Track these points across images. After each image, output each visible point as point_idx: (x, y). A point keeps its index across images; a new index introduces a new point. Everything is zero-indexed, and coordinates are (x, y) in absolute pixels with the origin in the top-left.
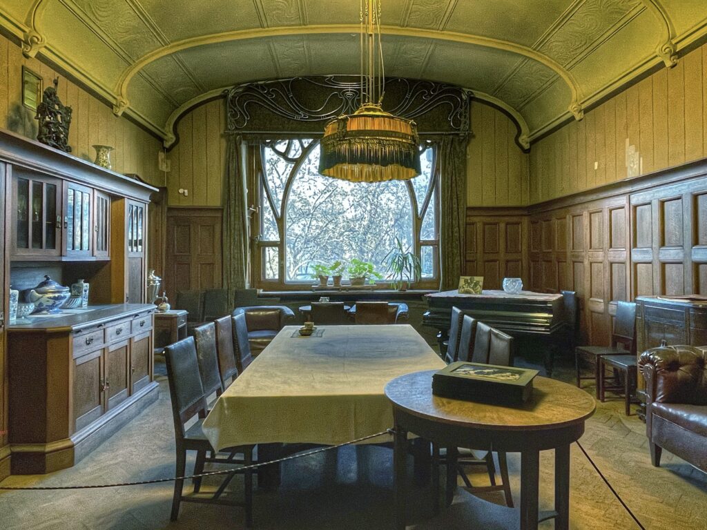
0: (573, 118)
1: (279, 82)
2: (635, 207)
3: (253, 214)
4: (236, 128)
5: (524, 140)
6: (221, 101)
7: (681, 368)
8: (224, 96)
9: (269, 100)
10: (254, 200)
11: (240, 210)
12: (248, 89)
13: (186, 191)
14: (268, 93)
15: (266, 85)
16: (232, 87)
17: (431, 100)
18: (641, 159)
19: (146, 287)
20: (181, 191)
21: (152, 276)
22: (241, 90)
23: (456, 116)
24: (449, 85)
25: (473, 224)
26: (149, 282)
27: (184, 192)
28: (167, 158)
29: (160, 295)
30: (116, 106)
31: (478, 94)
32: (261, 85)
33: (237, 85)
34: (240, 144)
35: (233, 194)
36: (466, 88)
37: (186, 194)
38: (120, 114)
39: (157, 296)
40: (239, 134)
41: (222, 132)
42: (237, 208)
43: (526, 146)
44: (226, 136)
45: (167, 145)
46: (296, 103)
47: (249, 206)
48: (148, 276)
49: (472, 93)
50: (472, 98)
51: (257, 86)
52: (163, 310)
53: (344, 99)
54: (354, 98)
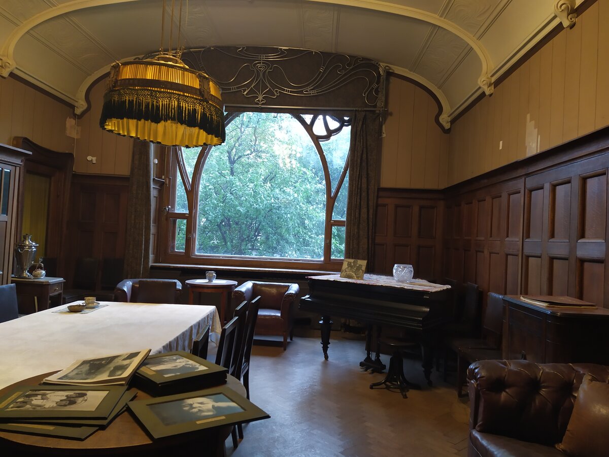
0: (483, 94)
2: (531, 191)
3: (162, 184)
5: (445, 119)
7: (507, 390)
10: (165, 171)
13: (94, 159)
17: (345, 74)
18: (539, 136)
20: (89, 158)
21: (28, 242)
23: (371, 91)
24: (364, 59)
25: (384, 205)
27: (92, 159)
28: (78, 125)
31: (398, 70)
36: (383, 62)
37: (95, 162)
38: (6, 74)
39: (32, 262)
43: (447, 126)
45: (78, 111)
47: (159, 177)
49: (390, 68)
50: (390, 74)
52: (37, 276)
53: (256, 71)
54: (266, 70)
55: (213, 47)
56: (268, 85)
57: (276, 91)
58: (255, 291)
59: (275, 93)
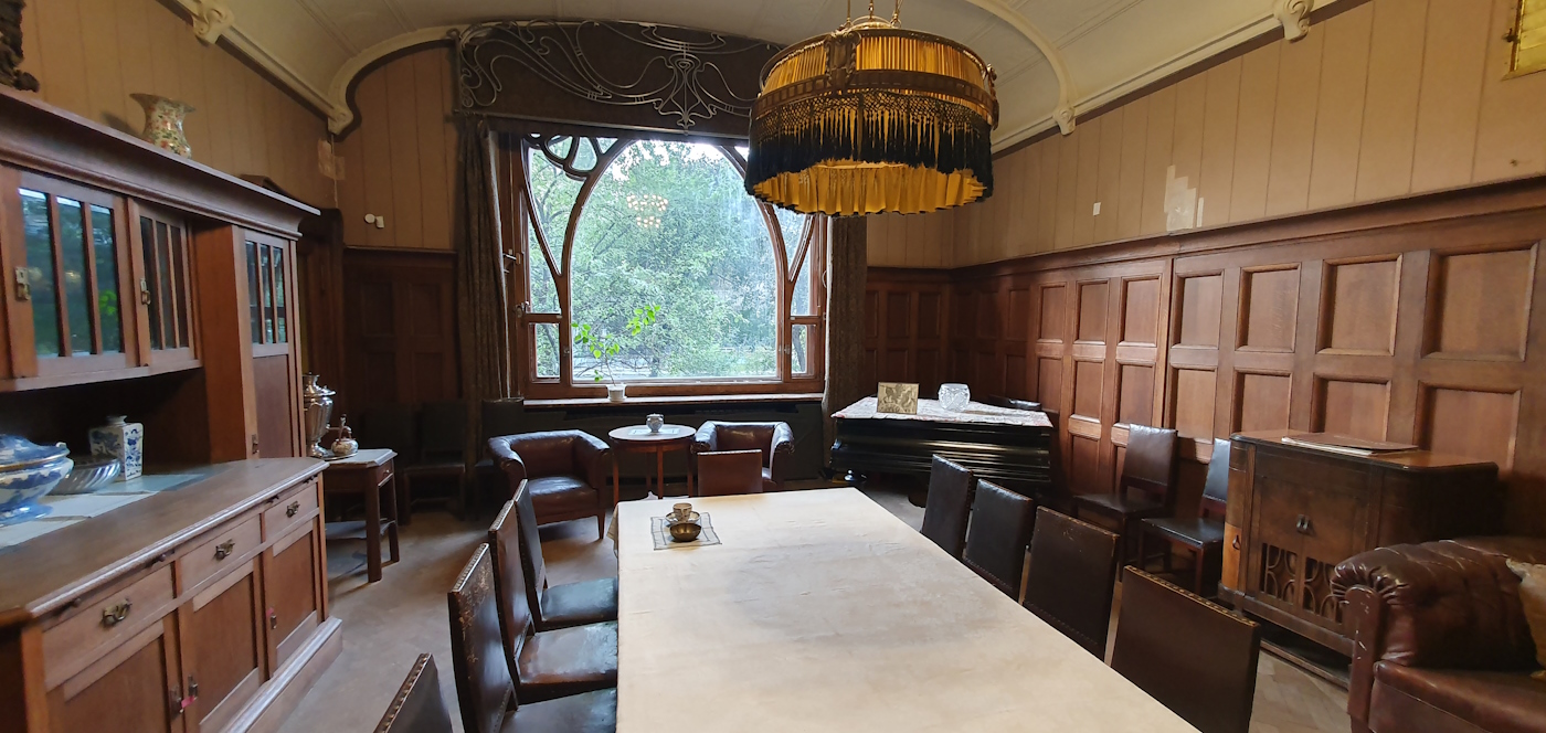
0: (1057, 129)
1: (557, 27)
2: (1185, 279)
3: (510, 265)
4: (476, 107)
6: (445, 51)
8: (449, 43)
9: (538, 58)
10: (514, 241)
11: (490, 259)
12: (496, 32)
13: (380, 220)
14: (537, 44)
15: (533, 29)
16: (467, 26)
18: (1201, 202)
19: (302, 410)
20: (370, 218)
21: (314, 389)
22: (483, 35)
26: (307, 402)
27: (376, 221)
28: (337, 152)
29: (334, 421)
30: (200, 18)
32: (524, 30)
33: (475, 22)
34: (486, 136)
35: (476, 228)
37: (381, 224)
38: (211, 38)
39: (328, 427)
40: (481, 117)
41: (448, 111)
42: (483, 255)
44: (458, 119)
45: (336, 127)
46: (588, 68)
47: (505, 252)
48: (305, 388)
51: (515, 29)
52: (343, 454)
53: (675, 71)
54: (692, 71)
55: (597, 20)
56: (698, 97)
57: (712, 108)
58: (722, 437)
59: (710, 111)
